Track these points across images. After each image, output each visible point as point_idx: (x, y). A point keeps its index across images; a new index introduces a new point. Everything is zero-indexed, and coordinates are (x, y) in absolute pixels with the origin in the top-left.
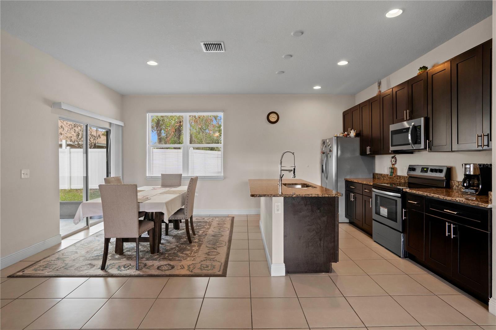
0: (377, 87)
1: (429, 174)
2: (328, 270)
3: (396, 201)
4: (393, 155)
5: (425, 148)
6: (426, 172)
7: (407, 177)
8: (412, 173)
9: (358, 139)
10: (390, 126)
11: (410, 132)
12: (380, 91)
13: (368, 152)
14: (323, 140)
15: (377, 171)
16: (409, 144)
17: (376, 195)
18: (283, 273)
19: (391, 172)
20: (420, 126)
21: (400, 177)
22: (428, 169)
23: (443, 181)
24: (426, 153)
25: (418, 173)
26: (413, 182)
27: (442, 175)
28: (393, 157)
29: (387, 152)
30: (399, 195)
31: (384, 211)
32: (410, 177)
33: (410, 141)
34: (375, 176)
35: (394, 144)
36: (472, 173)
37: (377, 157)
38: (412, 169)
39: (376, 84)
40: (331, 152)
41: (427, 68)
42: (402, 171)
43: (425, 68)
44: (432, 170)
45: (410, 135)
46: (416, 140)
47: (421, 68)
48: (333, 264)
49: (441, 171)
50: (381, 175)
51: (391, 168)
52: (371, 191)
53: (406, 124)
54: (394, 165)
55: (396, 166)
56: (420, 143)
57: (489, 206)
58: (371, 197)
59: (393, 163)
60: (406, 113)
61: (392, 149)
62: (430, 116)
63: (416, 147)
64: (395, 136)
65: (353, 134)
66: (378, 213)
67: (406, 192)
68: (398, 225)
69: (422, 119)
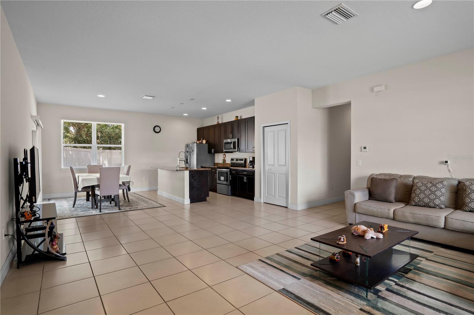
0: (217, 119)
1: (239, 162)
2: (205, 200)
3: (227, 173)
4: (224, 154)
5: (238, 151)
6: (238, 161)
7: (230, 164)
8: (233, 161)
9: (207, 145)
10: (224, 140)
11: (232, 144)
12: (218, 122)
13: (213, 152)
14: (186, 144)
15: (216, 162)
16: (232, 149)
17: (219, 172)
18: (189, 203)
19: (223, 162)
20: (236, 142)
21: (227, 164)
22: (238, 159)
23: (243, 164)
24: (238, 153)
25: (235, 161)
26: (233, 165)
27: (243, 162)
28: (224, 155)
29: (222, 152)
30: (229, 170)
31: (222, 178)
32: (232, 163)
33: (232, 148)
34: (215, 164)
35: (226, 148)
36: (251, 160)
37: (216, 154)
38: (232, 160)
39: (216, 117)
40: (193, 152)
41: (238, 117)
42: (228, 161)
43: (237, 117)
44: (240, 160)
45: (232, 145)
46: (234, 148)
47: (236, 117)
48: (207, 197)
49: (243, 160)
50: (218, 163)
51: (224, 160)
52: (216, 170)
53: (229, 141)
54: (224, 158)
55: (225, 159)
56: (236, 149)
57: (254, 169)
58: (216, 173)
59: (224, 157)
60: (230, 136)
61: (224, 150)
62: (239, 138)
63: (234, 150)
64: (226, 145)
65: (204, 142)
66: (219, 179)
67: (231, 168)
68: (229, 183)
69: (237, 139)
